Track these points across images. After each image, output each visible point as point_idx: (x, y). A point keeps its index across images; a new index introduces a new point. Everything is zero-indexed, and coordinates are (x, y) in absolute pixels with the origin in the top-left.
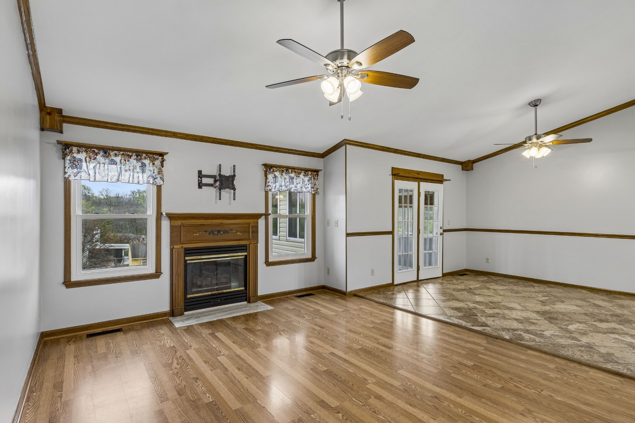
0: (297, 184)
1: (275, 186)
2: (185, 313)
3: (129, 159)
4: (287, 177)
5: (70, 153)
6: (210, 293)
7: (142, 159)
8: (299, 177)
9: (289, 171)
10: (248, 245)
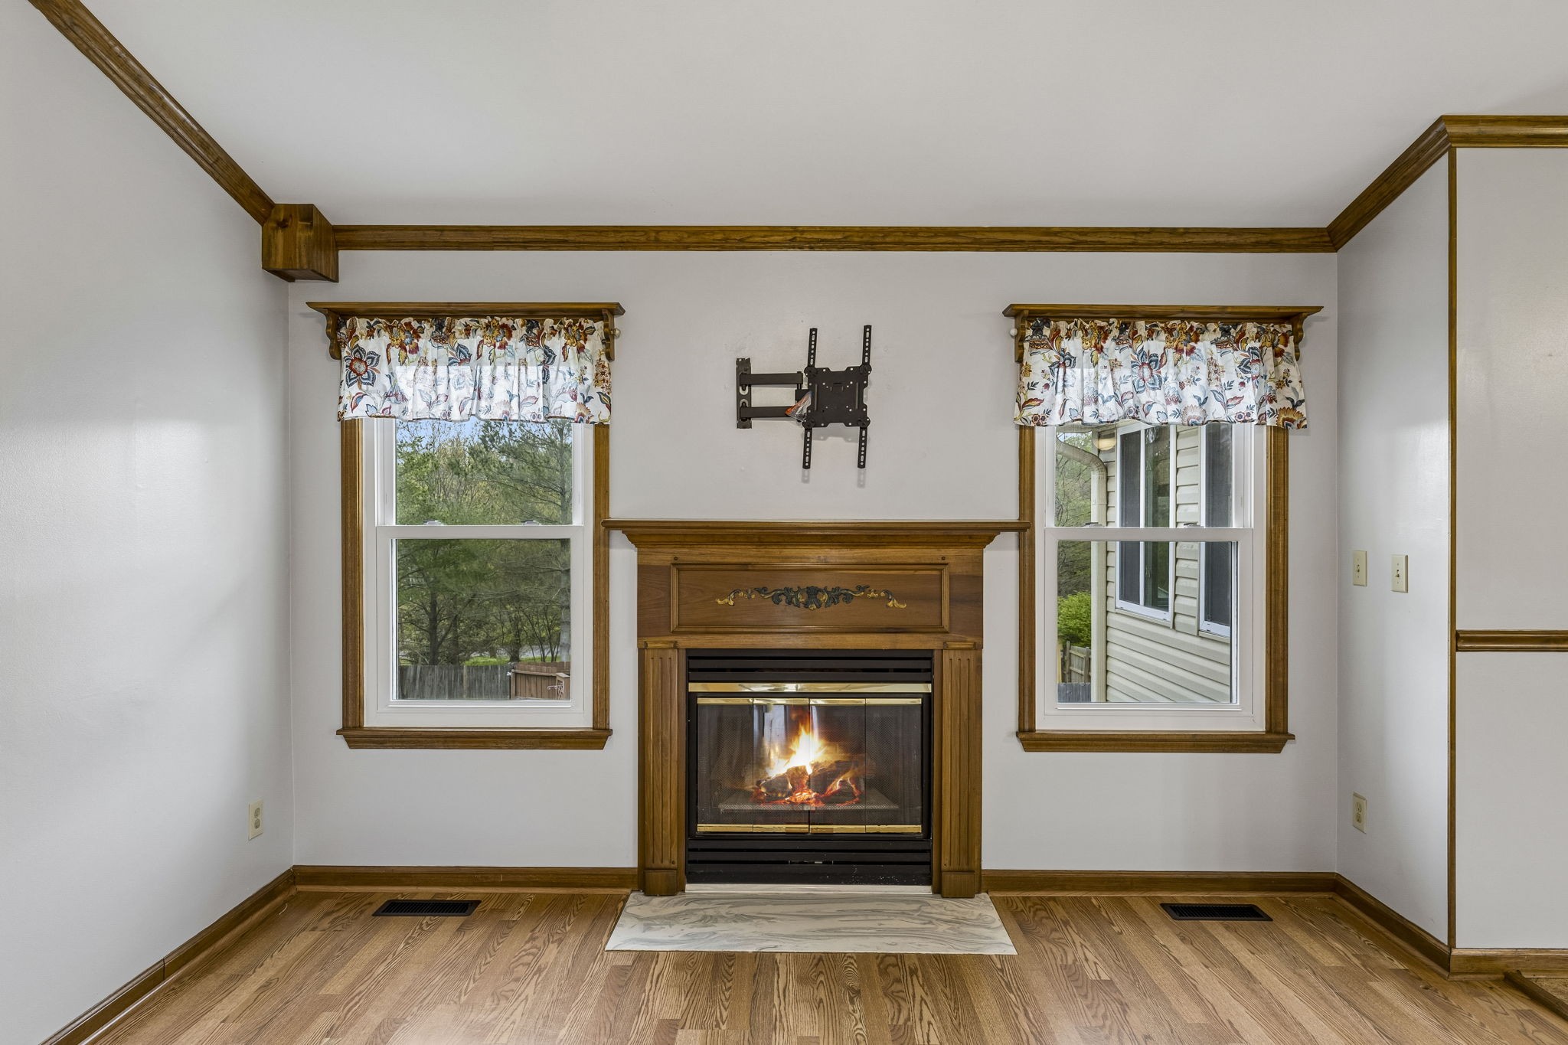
0: (1182, 386)
1: (1065, 401)
2: (689, 887)
3: (505, 339)
4: (1125, 356)
5: (350, 337)
6: (782, 828)
7: (544, 336)
8: (1192, 350)
9: (1139, 328)
10: (936, 654)
